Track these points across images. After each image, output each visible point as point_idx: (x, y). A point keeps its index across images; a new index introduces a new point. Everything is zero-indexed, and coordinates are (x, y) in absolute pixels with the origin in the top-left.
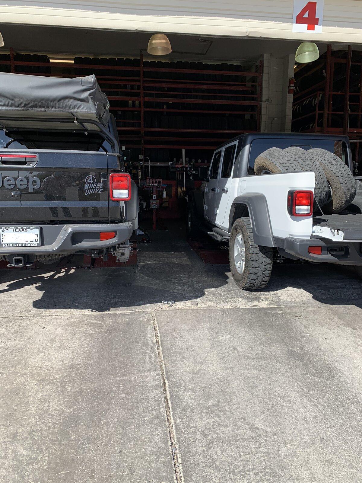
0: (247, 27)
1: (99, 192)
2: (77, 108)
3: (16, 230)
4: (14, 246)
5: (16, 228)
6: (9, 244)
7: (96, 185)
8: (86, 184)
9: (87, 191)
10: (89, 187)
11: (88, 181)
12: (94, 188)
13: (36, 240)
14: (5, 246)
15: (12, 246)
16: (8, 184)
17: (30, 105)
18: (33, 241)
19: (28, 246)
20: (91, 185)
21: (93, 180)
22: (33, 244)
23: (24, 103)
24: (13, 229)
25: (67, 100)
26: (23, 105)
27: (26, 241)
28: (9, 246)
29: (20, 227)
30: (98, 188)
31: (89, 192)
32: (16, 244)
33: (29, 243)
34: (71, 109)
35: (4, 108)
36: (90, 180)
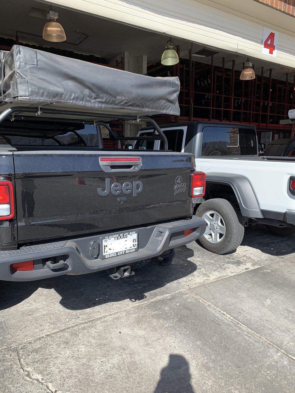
0: (237, 45)
1: (184, 191)
2: (166, 109)
3: (117, 238)
4: (115, 255)
5: (118, 236)
6: (111, 254)
7: (182, 185)
8: (176, 184)
9: (176, 191)
10: (177, 187)
11: (178, 181)
12: (181, 188)
13: (134, 246)
14: (107, 257)
15: (113, 256)
16: (115, 190)
17: (128, 104)
18: (131, 247)
19: (128, 252)
20: (179, 185)
21: (181, 180)
22: (132, 250)
23: (125, 101)
24: (115, 237)
25: (161, 101)
26: (122, 103)
27: (126, 248)
28: (111, 256)
29: (121, 235)
30: (183, 188)
31: (177, 191)
32: (117, 253)
33: (128, 250)
34: (161, 110)
35: (103, 105)
36: (179, 180)
